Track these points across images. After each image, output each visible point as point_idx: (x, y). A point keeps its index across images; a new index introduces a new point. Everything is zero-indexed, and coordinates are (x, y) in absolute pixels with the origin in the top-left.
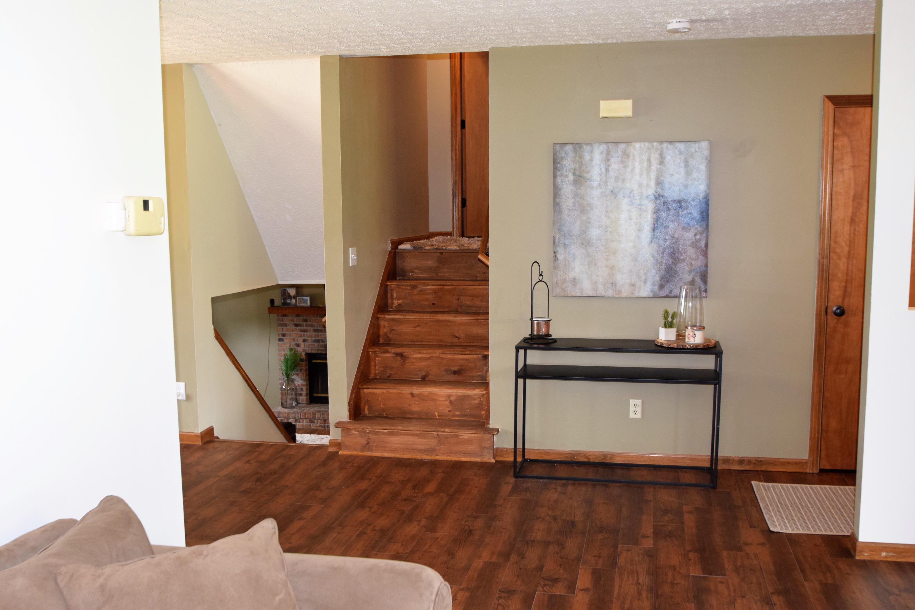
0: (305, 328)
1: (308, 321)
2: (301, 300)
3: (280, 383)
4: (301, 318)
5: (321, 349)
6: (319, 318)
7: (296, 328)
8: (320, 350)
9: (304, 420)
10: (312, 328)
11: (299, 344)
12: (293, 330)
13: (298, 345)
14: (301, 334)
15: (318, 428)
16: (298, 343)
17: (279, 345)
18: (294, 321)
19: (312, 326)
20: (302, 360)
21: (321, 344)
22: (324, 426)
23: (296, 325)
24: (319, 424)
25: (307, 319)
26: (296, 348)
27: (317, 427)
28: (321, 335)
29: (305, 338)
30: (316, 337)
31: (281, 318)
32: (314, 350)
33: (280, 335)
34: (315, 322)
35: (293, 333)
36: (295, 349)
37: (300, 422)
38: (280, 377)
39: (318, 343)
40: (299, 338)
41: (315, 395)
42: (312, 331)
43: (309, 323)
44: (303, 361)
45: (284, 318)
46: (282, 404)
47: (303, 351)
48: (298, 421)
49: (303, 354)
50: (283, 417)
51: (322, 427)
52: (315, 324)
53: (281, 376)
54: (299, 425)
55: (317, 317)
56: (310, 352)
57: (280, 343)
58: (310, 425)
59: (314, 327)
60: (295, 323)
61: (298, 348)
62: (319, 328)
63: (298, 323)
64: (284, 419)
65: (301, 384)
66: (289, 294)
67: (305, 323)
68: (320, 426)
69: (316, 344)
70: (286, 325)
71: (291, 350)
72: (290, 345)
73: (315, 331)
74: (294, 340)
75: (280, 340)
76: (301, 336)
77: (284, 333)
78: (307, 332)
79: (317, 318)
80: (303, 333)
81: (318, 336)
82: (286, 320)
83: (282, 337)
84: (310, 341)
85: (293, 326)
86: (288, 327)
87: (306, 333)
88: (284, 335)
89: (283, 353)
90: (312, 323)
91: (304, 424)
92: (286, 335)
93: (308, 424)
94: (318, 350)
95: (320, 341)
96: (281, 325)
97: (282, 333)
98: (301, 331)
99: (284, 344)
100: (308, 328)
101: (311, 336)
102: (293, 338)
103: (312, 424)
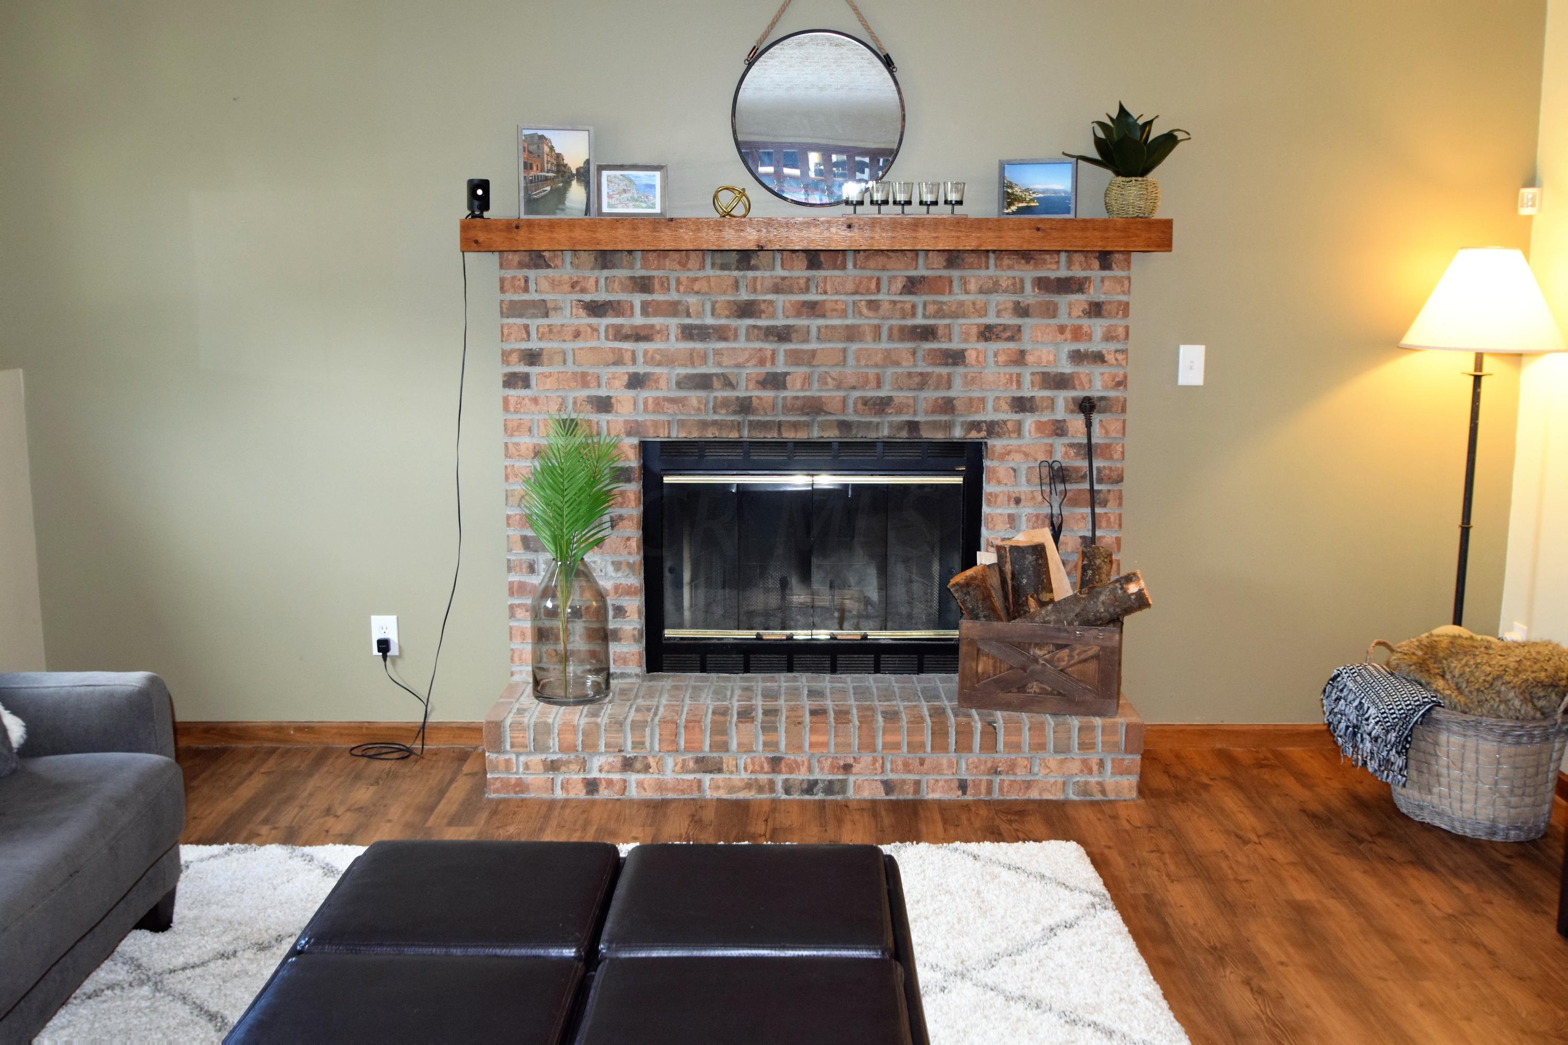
0: (638, 320)
1: (657, 286)
2: (622, 186)
3: (511, 584)
4: (622, 273)
5: (716, 417)
6: (709, 272)
7: (594, 321)
8: (715, 423)
9: (670, 762)
10: (673, 323)
11: (609, 398)
12: (577, 335)
13: (604, 405)
14: (620, 350)
15: (741, 795)
16: (603, 392)
17: (506, 400)
18: (583, 291)
19: (673, 309)
20: (622, 475)
21: (722, 394)
22: (772, 783)
23: (596, 309)
24: (745, 776)
25: (650, 278)
26: (595, 417)
27: (731, 789)
28: (717, 353)
29: (641, 369)
30: (693, 364)
31: (521, 273)
32: (682, 424)
33: (514, 358)
34: (691, 291)
35: (579, 344)
36: (589, 422)
37: (647, 768)
38: (512, 558)
39: (702, 394)
40: (606, 372)
41: (669, 633)
42: (672, 338)
43: (658, 297)
44: (629, 480)
45: (532, 274)
46: (536, 682)
47: (629, 434)
48: (638, 765)
49: (629, 444)
50: (562, 750)
51: (760, 789)
52: (692, 300)
53: (520, 555)
54: (640, 784)
55: (702, 267)
56: (662, 435)
57: (513, 393)
58: (699, 782)
59: (688, 315)
60: (587, 298)
61: (604, 418)
62: (709, 321)
63: (603, 297)
64: (565, 757)
65: (616, 588)
66: (559, 156)
67: (637, 299)
68: (748, 786)
69: (694, 397)
70: (543, 309)
71: (569, 426)
72: (562, 407)
73: (688, 333)
74: (583, 380)
75: (511, 381)
76: (619, 362)
77: (534, 345)
78: (647, 338)
79: (701, 274)
80: (627, 346)
81: (704, 358)
82: (544, 285)
83: (522, 369)
84: (663, 383)
85: (582, 312)
86: (555, 320)
87: (642, 346)
88: (532, 358)
89: (526, 441)
90: (674, 296)
91: (669, 775)
92: (545, 357)
93: (690, 777)
94: (704, 424)
95: (716, 384)
96: (513, 309)
97: (524, 346)
98: (619, 334)
99: (535, 400)
100: (656, 321)
101: (668, 360)
102: (579, 370)
103: (707, 778)
